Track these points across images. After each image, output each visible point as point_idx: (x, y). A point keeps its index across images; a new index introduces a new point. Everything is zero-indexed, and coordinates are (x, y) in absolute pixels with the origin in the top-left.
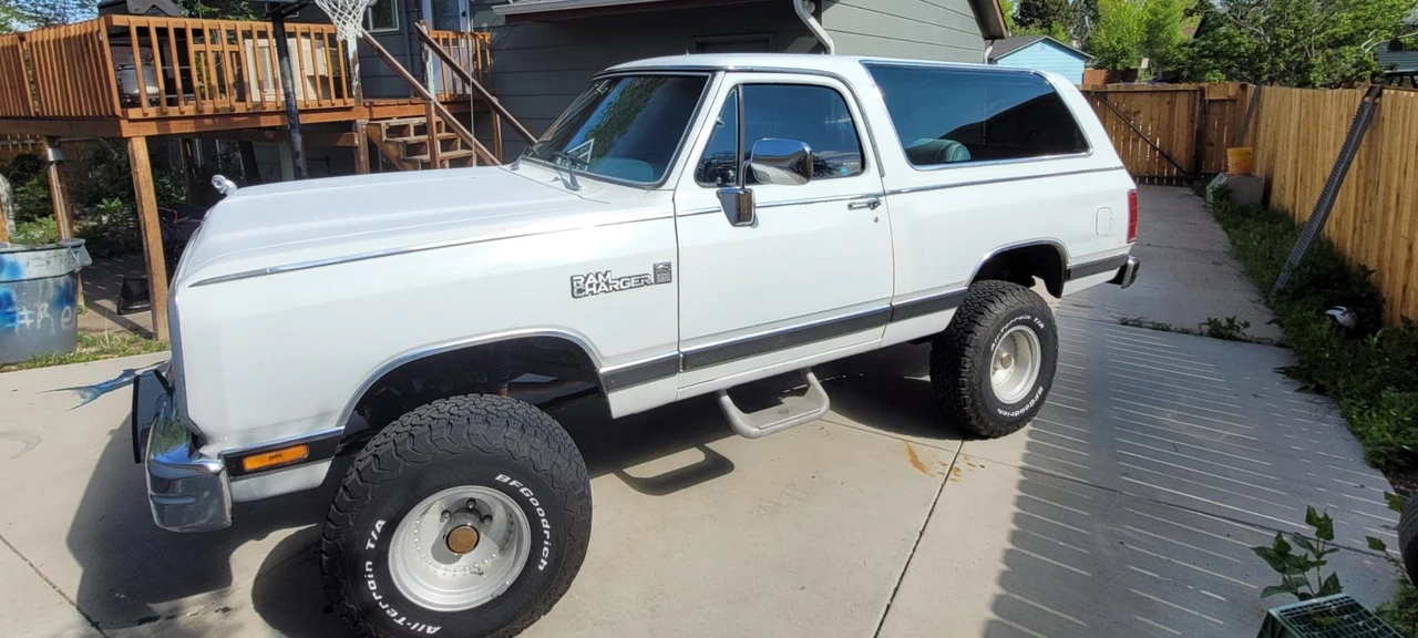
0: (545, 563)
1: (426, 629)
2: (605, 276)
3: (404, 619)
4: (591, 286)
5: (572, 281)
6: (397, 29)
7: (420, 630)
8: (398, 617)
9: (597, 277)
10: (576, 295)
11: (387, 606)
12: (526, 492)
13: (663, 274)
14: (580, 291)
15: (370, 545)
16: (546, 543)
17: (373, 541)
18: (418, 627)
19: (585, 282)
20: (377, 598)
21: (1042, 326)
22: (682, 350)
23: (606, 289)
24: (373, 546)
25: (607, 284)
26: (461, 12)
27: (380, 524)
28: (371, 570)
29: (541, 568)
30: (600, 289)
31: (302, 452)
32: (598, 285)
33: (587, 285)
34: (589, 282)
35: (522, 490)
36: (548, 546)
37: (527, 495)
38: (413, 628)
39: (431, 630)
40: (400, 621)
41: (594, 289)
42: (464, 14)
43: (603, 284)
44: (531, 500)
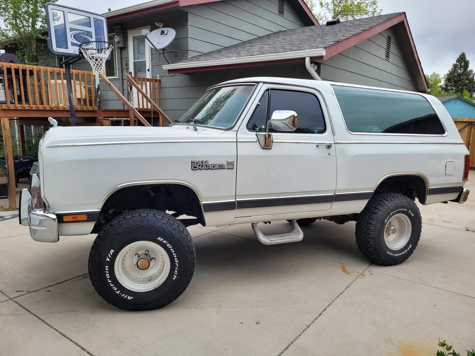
0: (176, 277)
1: (127, 297)
2: (205, 162)
3: (119, 292)
4: (199, 166)
5: (192, 163)
6: (117, 77)
7: (125, 297)
8: (117, 291)
9: (202, 163)
10: (193, 169)
11: (113, 285)
12: (169, 246)
13: (230, 166)
14: (195, 167)
15: (108, 259)
16: (176, 268)
17: (109, 258)
18: (124, 296)
19: (197, 164)
20: (109, 281)
21: (413, 215)
22: (237, 200)
23: (206, 168)
24: (109, 260)
25: (206, 166)
26: (147, 69)
27: (112, 251)
28: (107, 270)
29: (174, 279)
30: (203, 168)
31: (85, 217)
32: (202, 166)
33: (198, 165)
34: (198, 164)
35: (168, 245)
36: (177, 270)
37: (170, 247)
38: (122, 296)
39: (129, 298)
40: (118, 292)
41: (201, 167)
42: (148, 70)
43: (204, 166)
44: (171, 250)
